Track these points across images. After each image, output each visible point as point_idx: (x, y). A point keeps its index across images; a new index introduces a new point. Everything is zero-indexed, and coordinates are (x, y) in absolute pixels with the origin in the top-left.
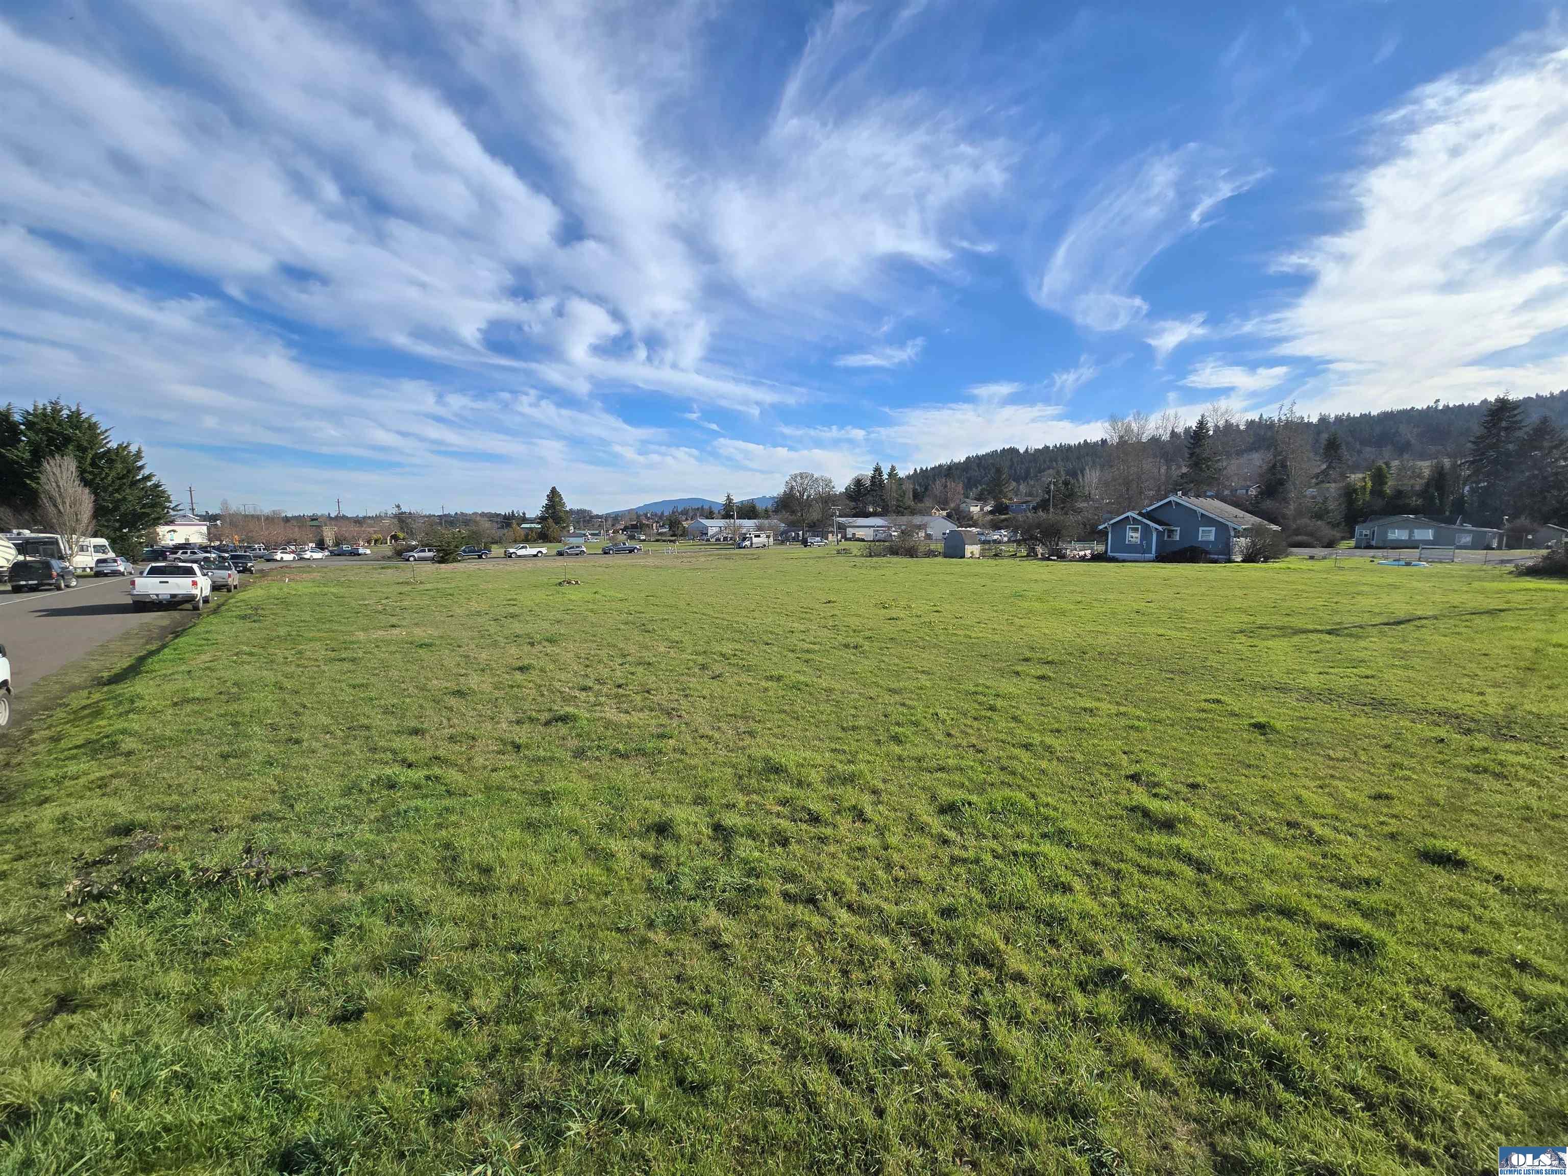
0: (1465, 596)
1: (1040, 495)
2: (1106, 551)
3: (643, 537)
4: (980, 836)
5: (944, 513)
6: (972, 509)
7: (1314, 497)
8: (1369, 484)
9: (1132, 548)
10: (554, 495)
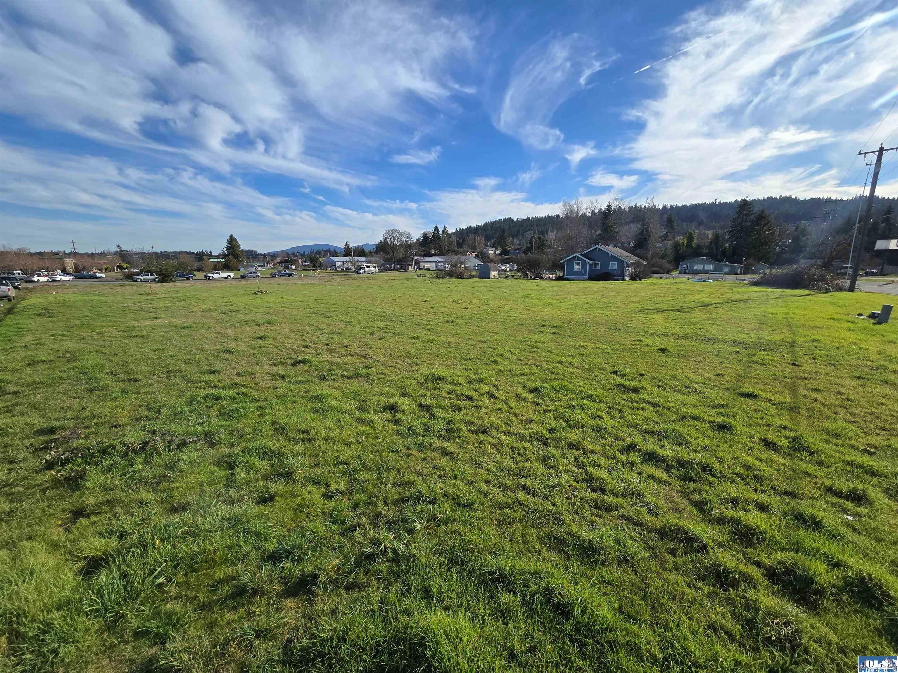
0: (731, 295)
1: (526, 245)
2: (564, 275)
3: (294, 268)
4: (553, 401)
5: (474, 254)
6: (490, 252)
7: (660, 248)
8: (686, 241)
9: (577, 273)
10: (232, 240)
